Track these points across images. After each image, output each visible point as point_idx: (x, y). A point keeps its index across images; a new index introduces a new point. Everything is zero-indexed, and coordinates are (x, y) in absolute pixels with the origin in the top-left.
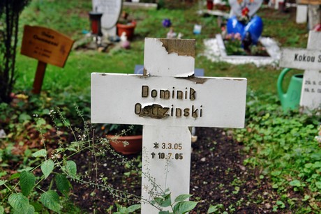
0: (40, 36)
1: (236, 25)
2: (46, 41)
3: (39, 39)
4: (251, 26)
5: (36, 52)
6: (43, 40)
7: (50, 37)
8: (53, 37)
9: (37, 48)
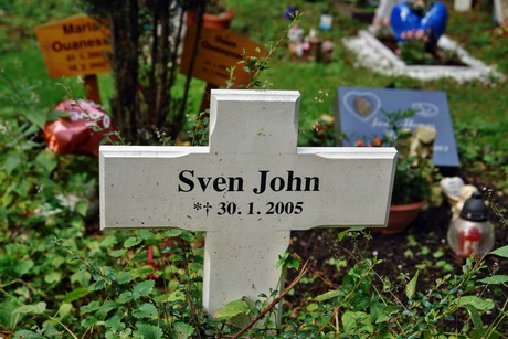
0: (213, 43)
1: (408, 16)
2: (223, 51)
3: (211, 48)
4: (431, 18)
5: (205, 70)
6: (218, 50)
7: (229, 44)
8: (234, 45)
9: (208, 63)
